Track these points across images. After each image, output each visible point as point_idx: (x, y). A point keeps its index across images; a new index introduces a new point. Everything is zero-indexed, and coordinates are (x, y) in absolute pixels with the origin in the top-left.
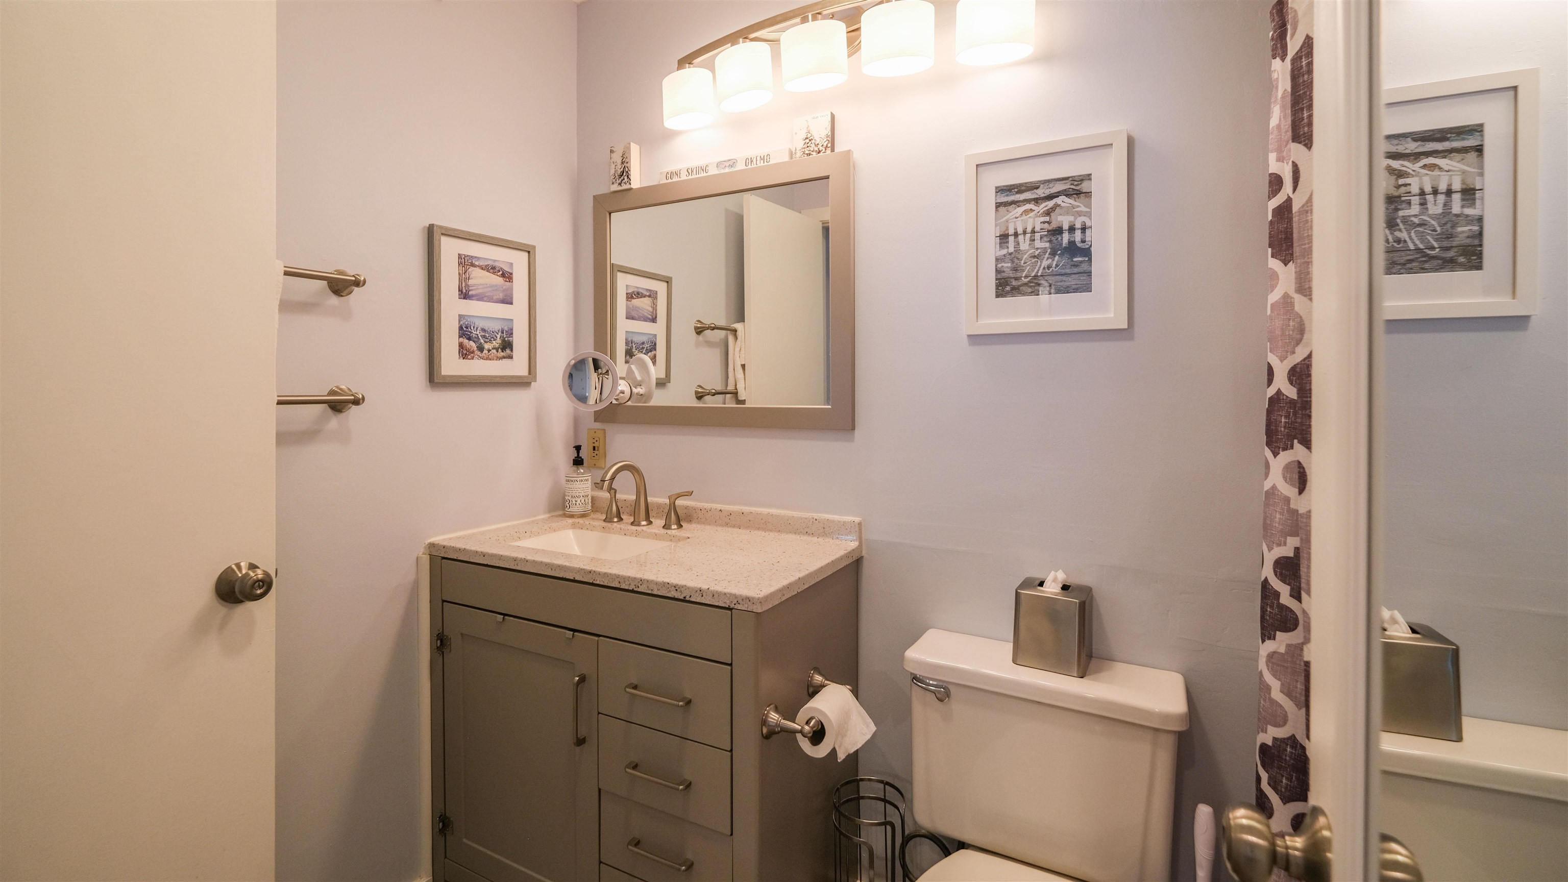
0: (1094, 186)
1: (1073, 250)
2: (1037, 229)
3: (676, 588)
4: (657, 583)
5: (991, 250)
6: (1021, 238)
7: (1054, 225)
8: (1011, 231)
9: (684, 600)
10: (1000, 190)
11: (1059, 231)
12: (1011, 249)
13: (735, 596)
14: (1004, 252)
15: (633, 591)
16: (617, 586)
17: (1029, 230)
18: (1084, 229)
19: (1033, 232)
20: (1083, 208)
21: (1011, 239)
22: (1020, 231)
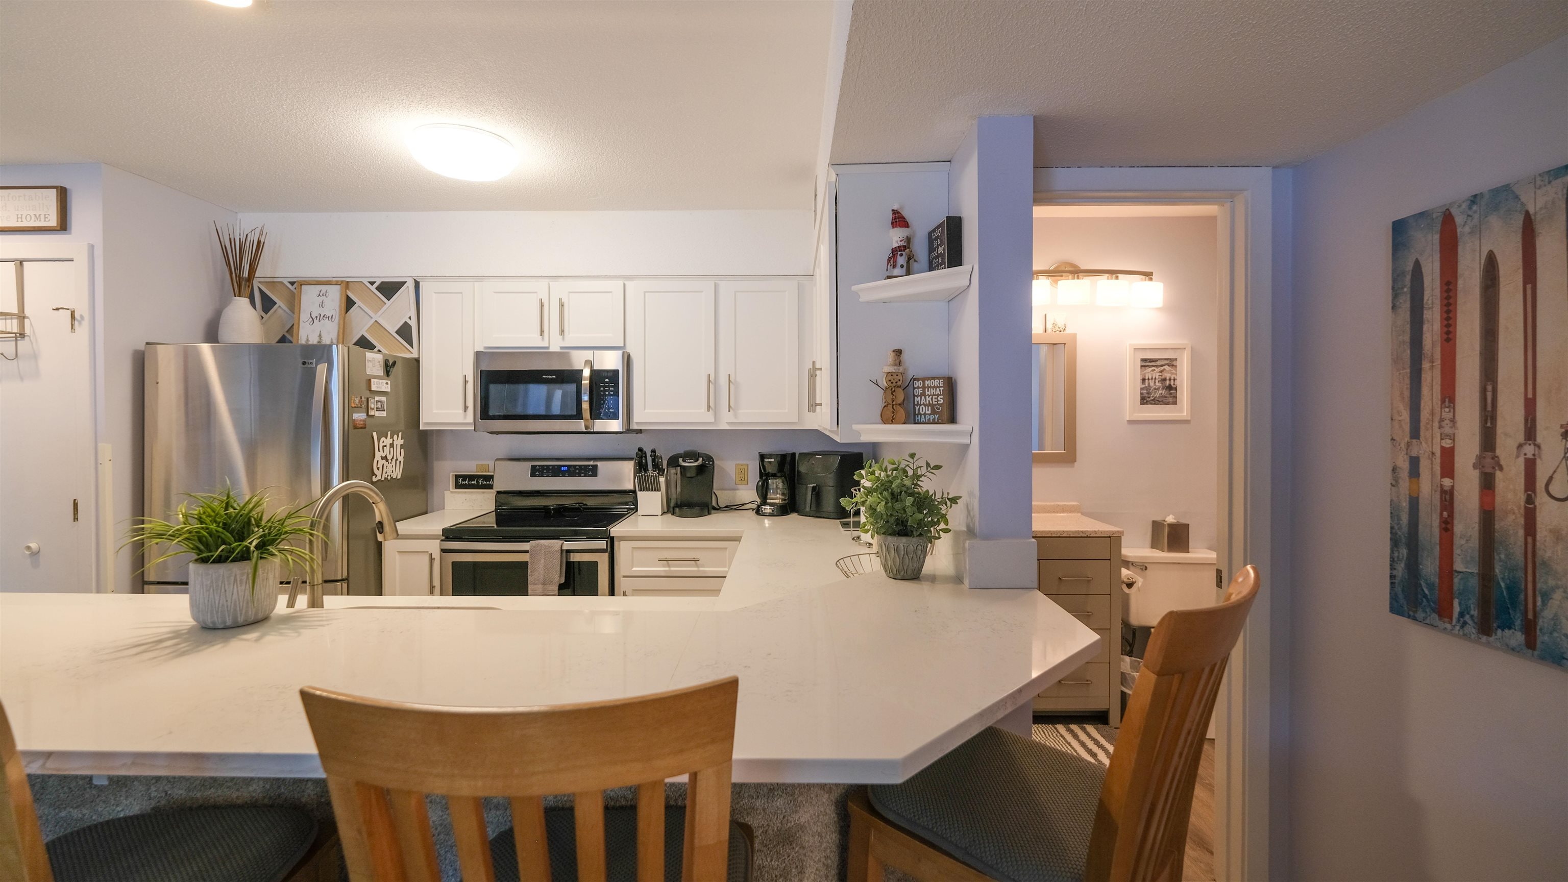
0: (1178, 363)
1: (1170, 388)
2: (1157, 378)
3: (1082, 532)
4: (1072, 532)
5: (1139, 385)
6: (1150, 381)
7: (1163, 377)
8: (1147, 378)
9: (1087, 537)
10: (1143, 360)
11: (1165, 380)
12: (1147, 385)
13: (1112, 531)
14: (1144, 386)
15: (1059, 537)
16: (1051, 535)
17: (1154, 378)
18: (1174, 380)
19: (1155, 379)
20: (1174, 371)
21: (1147, 381)
22: (1150, 378)
